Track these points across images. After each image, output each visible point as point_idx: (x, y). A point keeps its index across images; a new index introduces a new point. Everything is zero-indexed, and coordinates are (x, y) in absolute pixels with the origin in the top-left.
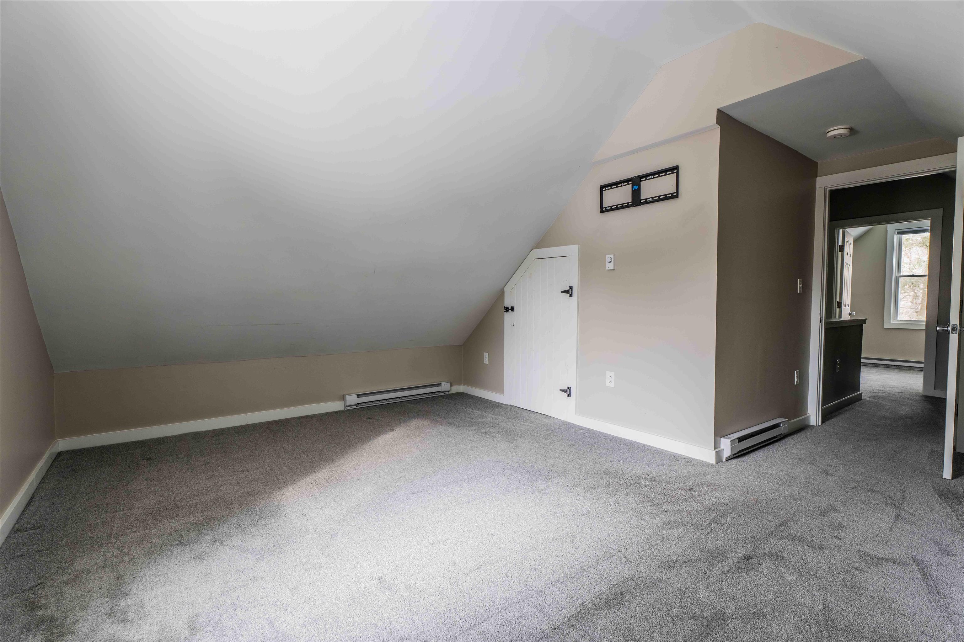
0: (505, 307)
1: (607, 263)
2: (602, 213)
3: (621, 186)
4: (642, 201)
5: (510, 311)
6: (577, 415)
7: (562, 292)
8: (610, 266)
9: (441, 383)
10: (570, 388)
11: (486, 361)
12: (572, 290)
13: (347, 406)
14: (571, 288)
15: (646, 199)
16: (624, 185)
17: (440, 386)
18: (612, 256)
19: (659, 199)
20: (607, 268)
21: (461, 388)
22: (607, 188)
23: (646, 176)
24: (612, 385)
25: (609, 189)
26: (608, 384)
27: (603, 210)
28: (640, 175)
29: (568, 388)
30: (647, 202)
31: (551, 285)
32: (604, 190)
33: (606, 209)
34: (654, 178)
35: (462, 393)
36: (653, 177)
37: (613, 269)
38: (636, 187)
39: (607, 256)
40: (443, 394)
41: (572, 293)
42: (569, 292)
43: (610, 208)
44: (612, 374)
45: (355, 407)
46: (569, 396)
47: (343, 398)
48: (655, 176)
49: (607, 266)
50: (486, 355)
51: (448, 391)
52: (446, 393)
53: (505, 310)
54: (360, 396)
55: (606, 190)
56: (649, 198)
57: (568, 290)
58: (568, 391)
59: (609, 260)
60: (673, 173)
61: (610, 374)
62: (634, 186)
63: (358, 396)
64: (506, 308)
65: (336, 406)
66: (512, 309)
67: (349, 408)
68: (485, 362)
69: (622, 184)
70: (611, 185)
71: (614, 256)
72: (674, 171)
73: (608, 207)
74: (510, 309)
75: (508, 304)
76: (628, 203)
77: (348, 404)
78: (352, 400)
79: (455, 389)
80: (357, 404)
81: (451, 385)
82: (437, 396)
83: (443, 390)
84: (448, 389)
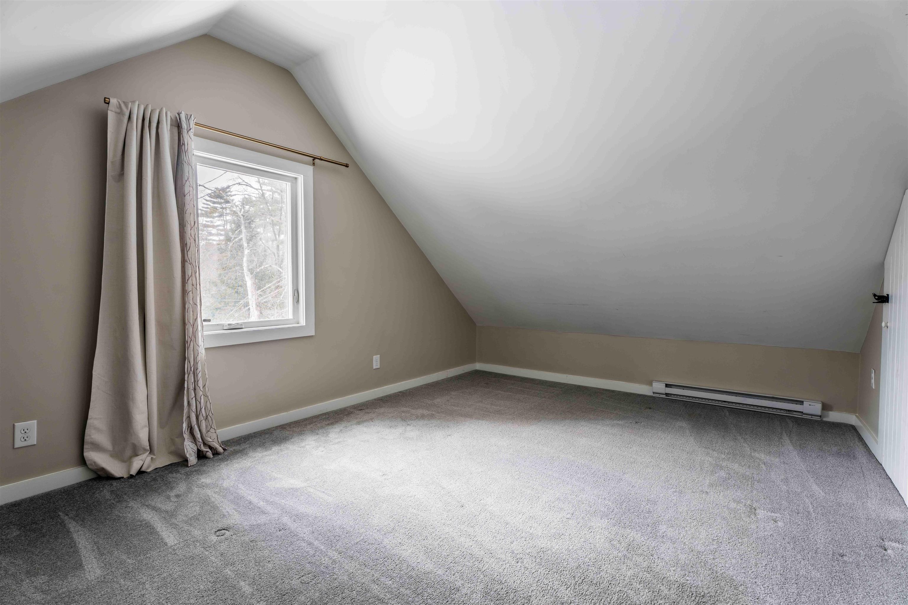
9: (803, 401)
11: (873, 384)
13: (654, 393)
21: (852, 419)
35: (852, 425)
40: (805, 417)
45: (664, 396)
47: (650, 384)
50: (873, 373)
51: (820, 416)
52: (818, 419)
54: (669, 386)
63: (667, 386)
66: (888, 299)
67: (657, 395)
77: (655, 391)
78: (659, 387)
79: (834, 416)
80: (667, 394)
81: (826, 407)
82: (794, 417)
83: (804, 412)
84: (819, 412)
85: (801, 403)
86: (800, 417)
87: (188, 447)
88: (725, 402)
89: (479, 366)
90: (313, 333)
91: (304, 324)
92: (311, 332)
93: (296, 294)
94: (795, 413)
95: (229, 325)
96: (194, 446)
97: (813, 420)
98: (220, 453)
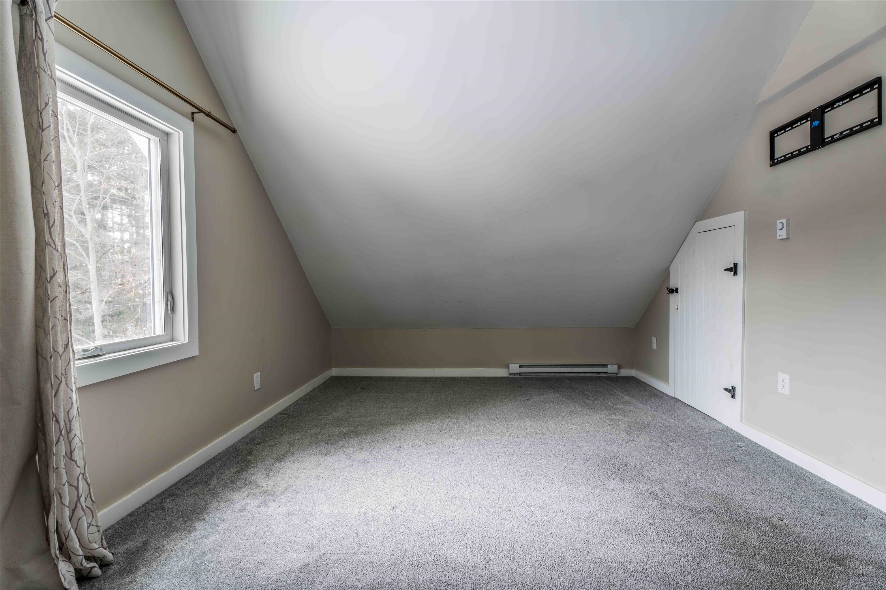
0: (668, 289)
1: (777, 230)
2: (773, 167)
3: (798, 126)
4: (826, 140)
5: (675, 292)
6: (743, 423)
7: (726, 270)
8: (782, 234)
9: (607, 365)
10: (734, 388)
11: (655, 347)
12: (736, 268)
13: (510, 374)
14: (735, 265)
15: (832, 137)
16: (801, 124)
17: (606, 367)
18: (784, 221)
19: (852, 132)
20: (778, 238)
21: (633, 372)
22: (779, 133)
23: (831, 105)
24: (786, 392)
25: (782, 134)
26: (780, 390)
27: (774, 161)
28: (821, 106)
29: (732, 387)
30: (833, 140)
31: (714, 262)
32: (776, 136)
33: (778, 160)
34: (843, 104)
35: (633, 377)
36: (841, 103)
37: (785, 237)
38: (816, 123)
39: (778, 222)
40: (608, 375)
41: (736, 271)
42: (734, 269)
43: (783, 158)
44: (786, 377)
45: (518, 376)
46: (733, 397)
47: (507, 367)
48: (844, 102)
49: (778, 235)
50: (655, 340)
51: (616, 374)
52: (615, 376)
53: (669, 291)
54: (523, 367)
55: (778, 135)
56: (836, 135)
57: (732, 268)
58: (732, 391)
59: (779, 226)
60: (872, 89)
61: (783, 377)
62: (814, 123)
63: (521, 366)
64: (670, 289)
65: (501, 372)
66: (677, 290)
67: (513, 376)
68: (653, 348)
69: (799, 123)
70: (784, 128)
71: (788, 221)
72: (875, 87)
73: (781, 157)
74: (675, 291)
75: (672, 286)
76: (807, 147)
77: (511, 372)
78: (515, 369)
79: (625, 372)
80: (520, 374)
81: (620, 367)
82: (602, 377)
83: (609, 372)
84: (616, 371)
85: (606, 366)
86: (605, 376)
87: (64, 571)
88: (560, 373)
89: (335, 372)
90: (196, 353)
91: (188, 342)
92: (195, 352)
93: (170, 299)
94: (601, 374)
95: (84, 351)
96: (70, 567)
97: (613, 377)
98: (111, 562)
